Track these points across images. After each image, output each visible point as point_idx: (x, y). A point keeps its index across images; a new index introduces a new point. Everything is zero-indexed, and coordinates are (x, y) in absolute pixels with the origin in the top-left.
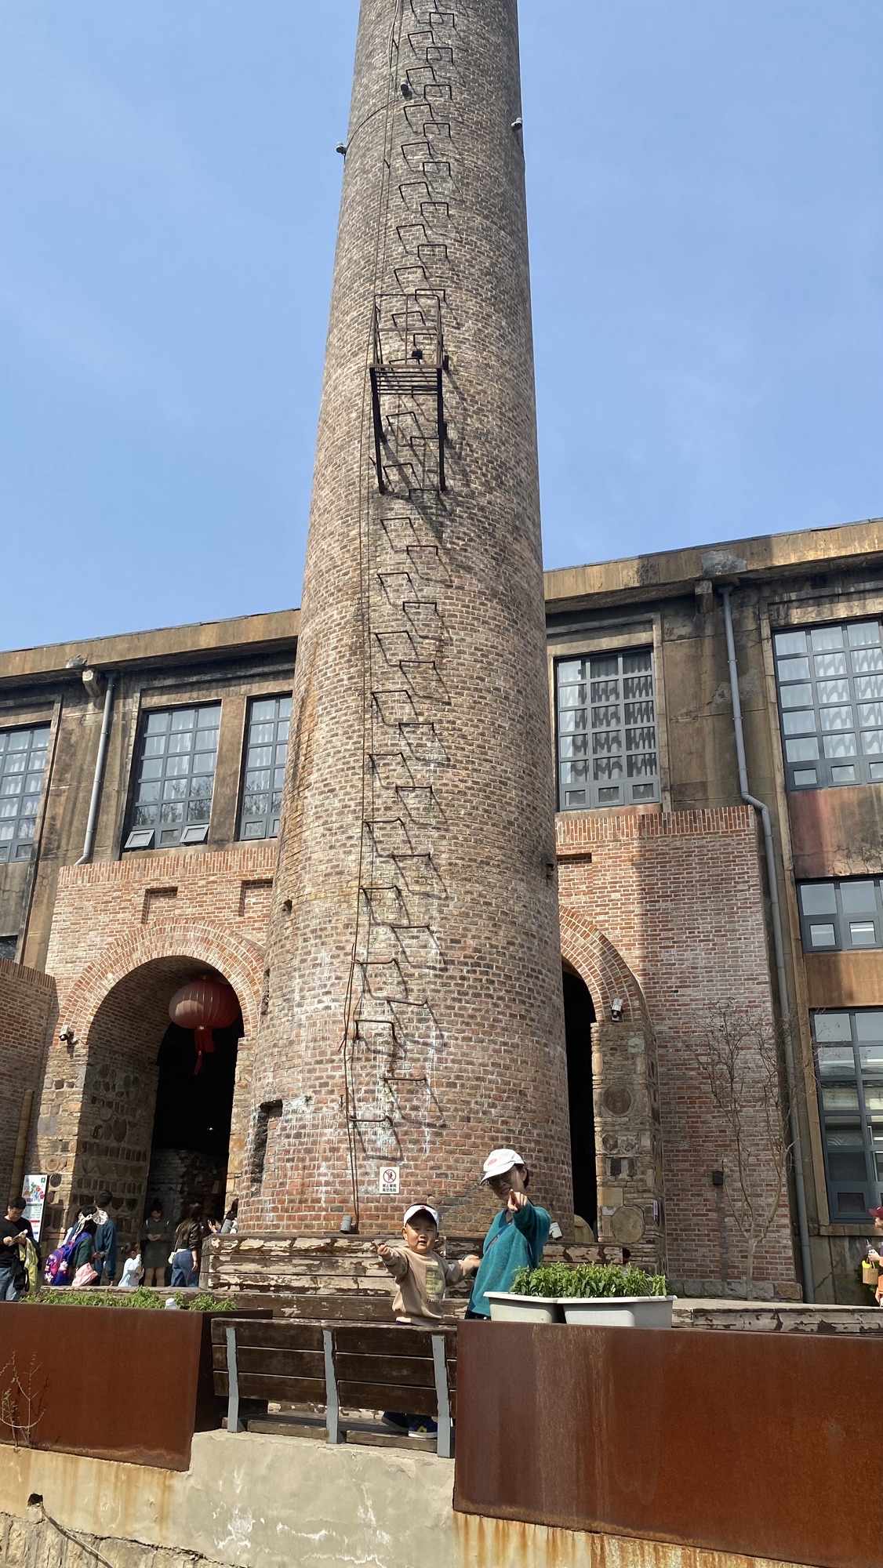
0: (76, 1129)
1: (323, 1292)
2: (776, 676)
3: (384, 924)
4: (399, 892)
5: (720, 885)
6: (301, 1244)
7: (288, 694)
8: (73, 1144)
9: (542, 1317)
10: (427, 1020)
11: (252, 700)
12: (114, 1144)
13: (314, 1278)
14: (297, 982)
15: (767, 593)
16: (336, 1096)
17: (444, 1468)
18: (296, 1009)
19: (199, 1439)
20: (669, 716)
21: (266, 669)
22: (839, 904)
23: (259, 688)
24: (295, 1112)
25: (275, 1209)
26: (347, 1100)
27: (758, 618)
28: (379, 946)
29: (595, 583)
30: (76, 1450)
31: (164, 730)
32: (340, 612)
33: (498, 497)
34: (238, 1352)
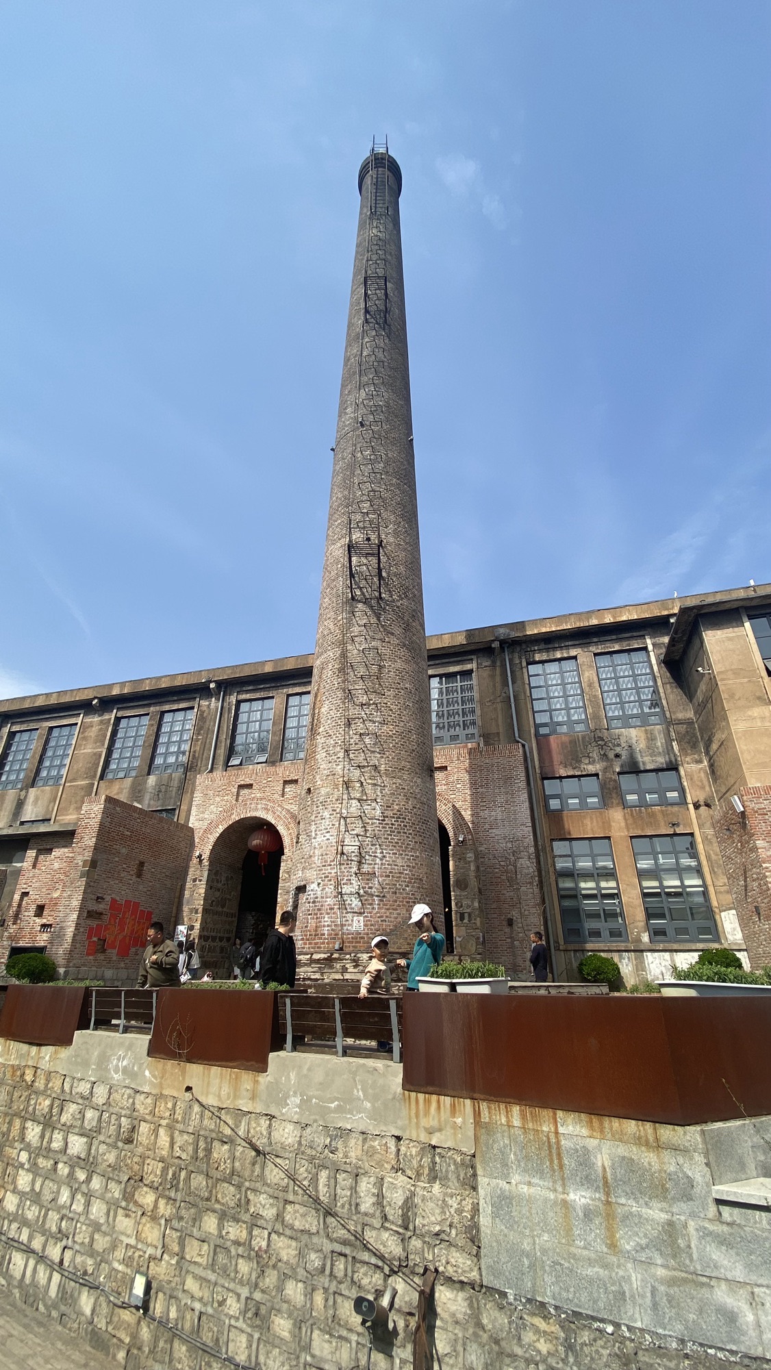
0: (202, 902)
1: (326, 981)
2: (529, 684)
3: (355, 799)
4: (362, 783)
5: (508, 780)
6: (316, 956)
7: (308, 693)
8: (200, 910)
9: (444, 989)
10: (376, 845)
11: (289, 696)
12: (220, 909)
13: (322, 974)
14: (313, 828)
15: (524, 646)
16: (332, 882)
17: (398, 1068)
18: (313, 840)
19: (272, 1055)
20: (481, 702)
21: (296, 682)
22: (562, 790)
23: (291, 691)
24: (312, 890)
25: (302, 939)
26: (338, 884)
27: (520, 658)
28: (353, 810)
29: (446, 642)
30: (210, 1063)
31: (247, 710)
32: (333, 653)
33: (405, 602)
34: (292, 1011)
